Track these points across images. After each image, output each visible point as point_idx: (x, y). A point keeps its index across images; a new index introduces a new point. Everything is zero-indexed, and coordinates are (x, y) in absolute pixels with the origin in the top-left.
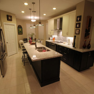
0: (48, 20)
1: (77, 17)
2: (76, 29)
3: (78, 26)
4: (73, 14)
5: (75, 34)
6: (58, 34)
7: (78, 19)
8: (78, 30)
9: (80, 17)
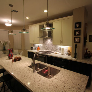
0: (29, 26)
1: (76, 24)
2: (75, 36)
3: (77, 33)
4: (70, 20)
5: (74, 42)
6: (43, 42)
7: (78, 26)
8: (79, 38)
9: (80, 23)
